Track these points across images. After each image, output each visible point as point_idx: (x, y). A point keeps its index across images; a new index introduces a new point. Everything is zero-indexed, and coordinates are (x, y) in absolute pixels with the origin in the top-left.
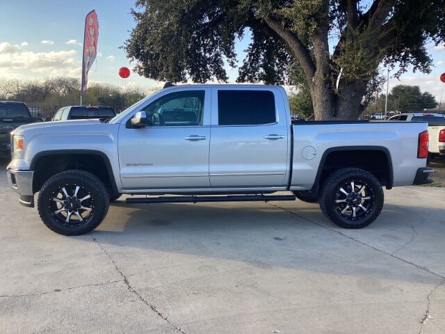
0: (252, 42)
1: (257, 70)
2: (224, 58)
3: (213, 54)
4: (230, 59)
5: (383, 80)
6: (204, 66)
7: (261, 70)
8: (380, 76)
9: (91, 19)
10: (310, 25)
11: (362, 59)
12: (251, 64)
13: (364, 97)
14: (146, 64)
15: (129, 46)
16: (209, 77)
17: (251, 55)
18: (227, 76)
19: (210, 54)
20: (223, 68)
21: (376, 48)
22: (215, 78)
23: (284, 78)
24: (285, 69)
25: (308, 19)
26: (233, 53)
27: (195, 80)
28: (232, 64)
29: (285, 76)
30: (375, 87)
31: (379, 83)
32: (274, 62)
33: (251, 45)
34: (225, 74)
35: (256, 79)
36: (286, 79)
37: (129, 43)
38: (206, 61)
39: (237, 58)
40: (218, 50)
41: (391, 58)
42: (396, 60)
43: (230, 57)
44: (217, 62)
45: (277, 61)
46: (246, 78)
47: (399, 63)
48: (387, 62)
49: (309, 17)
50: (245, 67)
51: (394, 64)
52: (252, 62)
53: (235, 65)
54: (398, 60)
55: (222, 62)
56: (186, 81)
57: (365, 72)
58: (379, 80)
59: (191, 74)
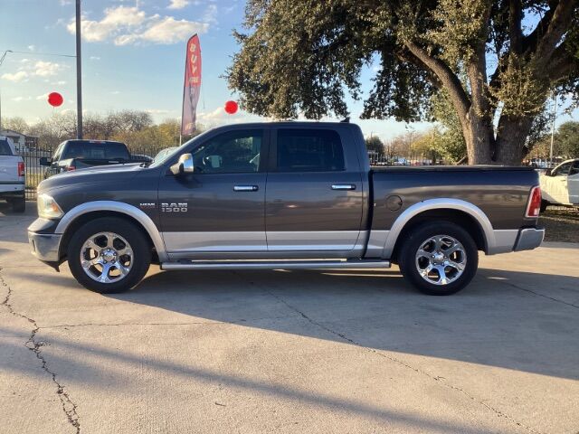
0: (381, 68)
1: (387, 103)
2: (345, 88)
3: (331, 84)
4: (353, 90)
5: (552, 116)
6: (320, 99)
7: (393, 103)
8: (549, 111)
9: (192, 45)
10: (466, 53)
11: (529, 92)
12: (380, 96)
13: (528, 138)
14: (249, 97)
15: (232, 74)
16: (325, 112)
17: (379, 84)
18: (348, 110)
19: (328, 83)
20: (344, 100)
21: (546, 79)
22: (333, 112)
23: (420, 113)
24: (422, 102)
25: (462, 45)
26: (356, 82)
27: (308, 116)
28: (355, 96)
29: (421, 110)
30: (541, 126)
31: (547, 120)
32: (409, 93)
33: (379, 72)
34: (346, 108)
35: (385, 115)
36: (424, 114)
37: (231, 71)
38: (322, 92)
39: (361, 88)
40: (337, 78)
41: (561, 88)
42: (568, 91)
43: (353, 87)
44: (336, 93)
45: (412, 92)
46: (373, 113)
47: (571, 94)
48: (556, 94)
49: (464, 44)
50: (371, 100)
51: (566, 96)
52: (380, 92)
53: (358, 96)
54: (571, 91)
55: (342, 94)
56: (297, 117)
57: (533, 107)
58: (547, 117)
59: (302, 108)
